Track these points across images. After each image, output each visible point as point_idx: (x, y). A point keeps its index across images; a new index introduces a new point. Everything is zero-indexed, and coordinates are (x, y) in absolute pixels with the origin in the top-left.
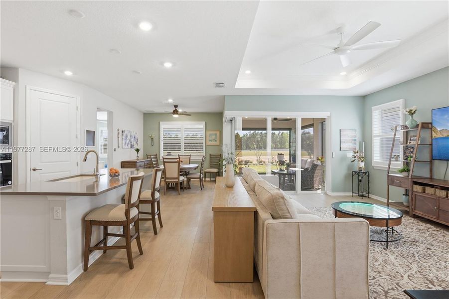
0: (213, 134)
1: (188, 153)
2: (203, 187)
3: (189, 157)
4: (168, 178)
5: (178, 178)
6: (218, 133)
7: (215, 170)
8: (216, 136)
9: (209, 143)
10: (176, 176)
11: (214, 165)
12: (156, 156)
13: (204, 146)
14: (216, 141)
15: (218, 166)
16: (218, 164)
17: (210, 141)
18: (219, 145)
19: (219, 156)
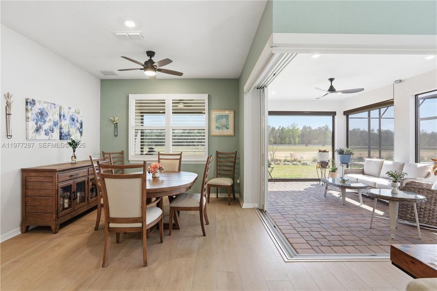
0: (221, 117)
1: (178, 150)
2: (207, 224)
3: (178, 157)
4: (115, 220)
5: (142, 219)
6: (231, 115)
7: (227, 182)
8: (228, 119)
9: (215, 132)
10: (137, 214)
11: (226, 170)
12: (123, 155)
13: (206, 137)
14: (227, 128)
15: (231, 173)
16: (232, 169)
17: (217, 127)
18: (233, 135)
19: (234, 155)
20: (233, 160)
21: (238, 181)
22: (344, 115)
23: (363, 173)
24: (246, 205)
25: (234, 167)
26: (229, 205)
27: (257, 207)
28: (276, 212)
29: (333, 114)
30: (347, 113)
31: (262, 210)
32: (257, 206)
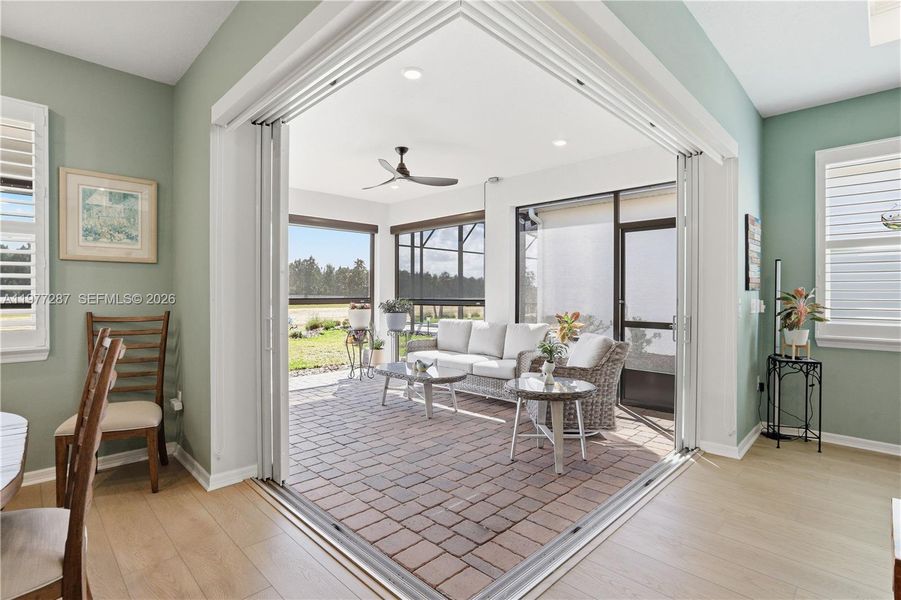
6: (145, 194)
8: (131, 208)
9: (83, 246)
11: (134, 376)
14: (130, 237)
15: (153, 382)
16: (155, 369)
17: (88, 232)
18: (153, 259)
19: (160, 325)
20: (158, 340)
21: (177, 405)
22: (392, 233)
23: (435, 346)
24: (217, 480)
25: (162, 362)
26: (155, 490)
27: (254, 474)
28: (310, 475)
29: (373, 230)
30: (396, 231)
31: (271, 482)
32: (252, 471)
